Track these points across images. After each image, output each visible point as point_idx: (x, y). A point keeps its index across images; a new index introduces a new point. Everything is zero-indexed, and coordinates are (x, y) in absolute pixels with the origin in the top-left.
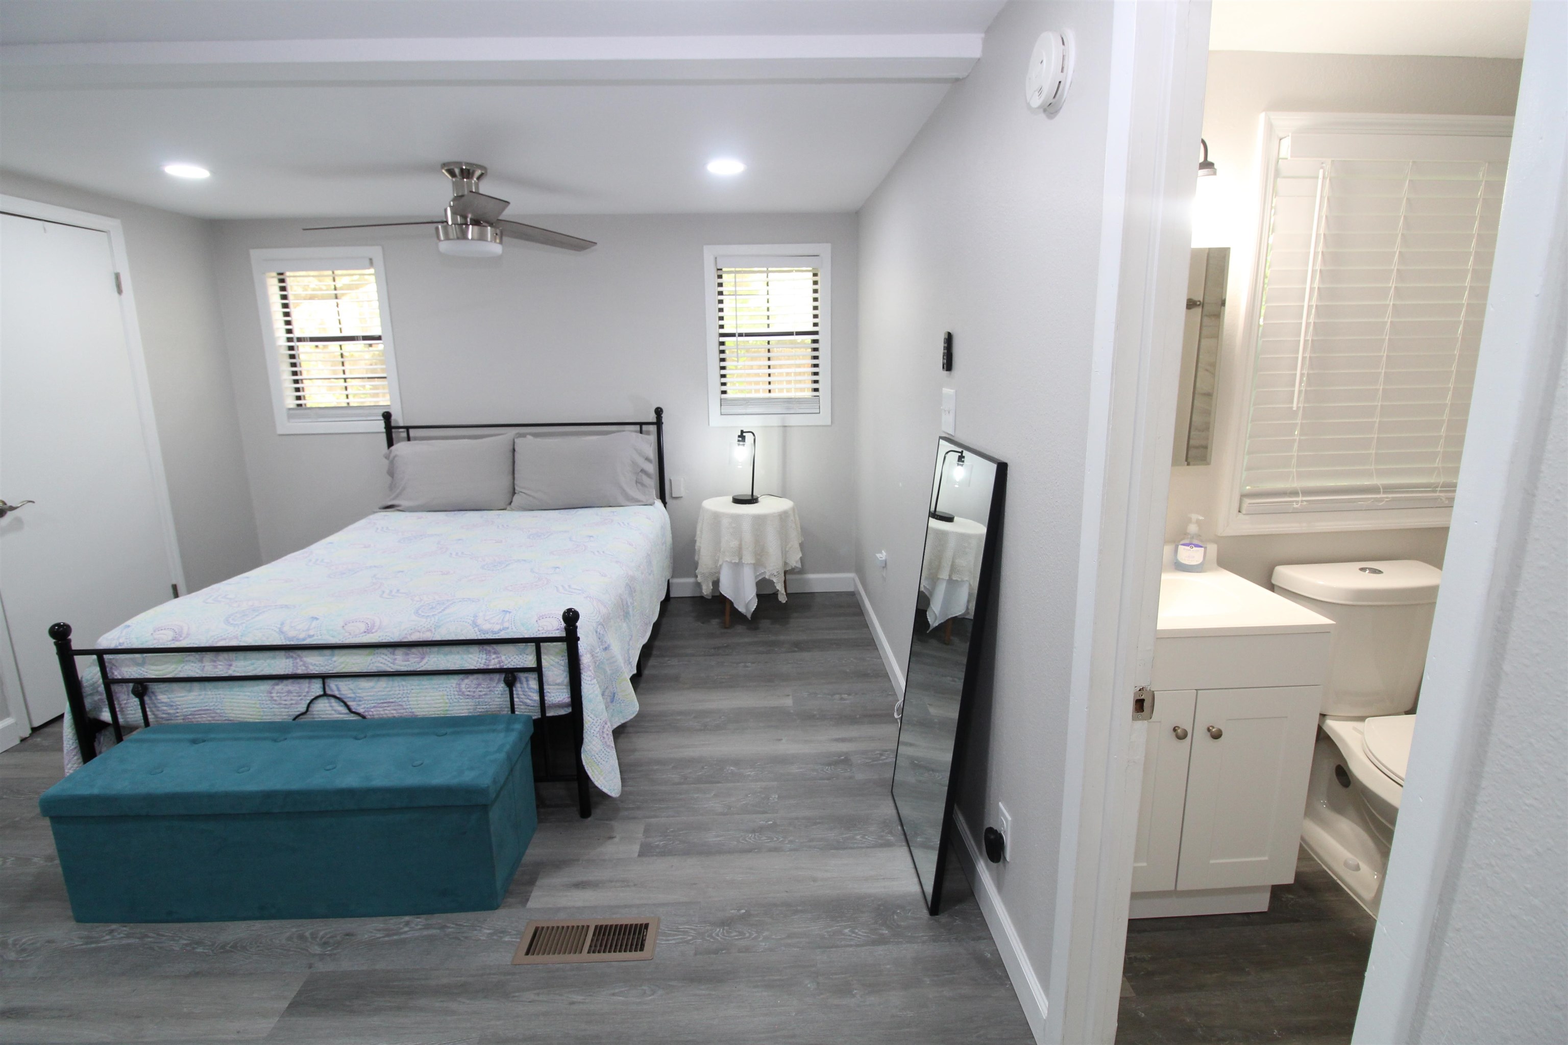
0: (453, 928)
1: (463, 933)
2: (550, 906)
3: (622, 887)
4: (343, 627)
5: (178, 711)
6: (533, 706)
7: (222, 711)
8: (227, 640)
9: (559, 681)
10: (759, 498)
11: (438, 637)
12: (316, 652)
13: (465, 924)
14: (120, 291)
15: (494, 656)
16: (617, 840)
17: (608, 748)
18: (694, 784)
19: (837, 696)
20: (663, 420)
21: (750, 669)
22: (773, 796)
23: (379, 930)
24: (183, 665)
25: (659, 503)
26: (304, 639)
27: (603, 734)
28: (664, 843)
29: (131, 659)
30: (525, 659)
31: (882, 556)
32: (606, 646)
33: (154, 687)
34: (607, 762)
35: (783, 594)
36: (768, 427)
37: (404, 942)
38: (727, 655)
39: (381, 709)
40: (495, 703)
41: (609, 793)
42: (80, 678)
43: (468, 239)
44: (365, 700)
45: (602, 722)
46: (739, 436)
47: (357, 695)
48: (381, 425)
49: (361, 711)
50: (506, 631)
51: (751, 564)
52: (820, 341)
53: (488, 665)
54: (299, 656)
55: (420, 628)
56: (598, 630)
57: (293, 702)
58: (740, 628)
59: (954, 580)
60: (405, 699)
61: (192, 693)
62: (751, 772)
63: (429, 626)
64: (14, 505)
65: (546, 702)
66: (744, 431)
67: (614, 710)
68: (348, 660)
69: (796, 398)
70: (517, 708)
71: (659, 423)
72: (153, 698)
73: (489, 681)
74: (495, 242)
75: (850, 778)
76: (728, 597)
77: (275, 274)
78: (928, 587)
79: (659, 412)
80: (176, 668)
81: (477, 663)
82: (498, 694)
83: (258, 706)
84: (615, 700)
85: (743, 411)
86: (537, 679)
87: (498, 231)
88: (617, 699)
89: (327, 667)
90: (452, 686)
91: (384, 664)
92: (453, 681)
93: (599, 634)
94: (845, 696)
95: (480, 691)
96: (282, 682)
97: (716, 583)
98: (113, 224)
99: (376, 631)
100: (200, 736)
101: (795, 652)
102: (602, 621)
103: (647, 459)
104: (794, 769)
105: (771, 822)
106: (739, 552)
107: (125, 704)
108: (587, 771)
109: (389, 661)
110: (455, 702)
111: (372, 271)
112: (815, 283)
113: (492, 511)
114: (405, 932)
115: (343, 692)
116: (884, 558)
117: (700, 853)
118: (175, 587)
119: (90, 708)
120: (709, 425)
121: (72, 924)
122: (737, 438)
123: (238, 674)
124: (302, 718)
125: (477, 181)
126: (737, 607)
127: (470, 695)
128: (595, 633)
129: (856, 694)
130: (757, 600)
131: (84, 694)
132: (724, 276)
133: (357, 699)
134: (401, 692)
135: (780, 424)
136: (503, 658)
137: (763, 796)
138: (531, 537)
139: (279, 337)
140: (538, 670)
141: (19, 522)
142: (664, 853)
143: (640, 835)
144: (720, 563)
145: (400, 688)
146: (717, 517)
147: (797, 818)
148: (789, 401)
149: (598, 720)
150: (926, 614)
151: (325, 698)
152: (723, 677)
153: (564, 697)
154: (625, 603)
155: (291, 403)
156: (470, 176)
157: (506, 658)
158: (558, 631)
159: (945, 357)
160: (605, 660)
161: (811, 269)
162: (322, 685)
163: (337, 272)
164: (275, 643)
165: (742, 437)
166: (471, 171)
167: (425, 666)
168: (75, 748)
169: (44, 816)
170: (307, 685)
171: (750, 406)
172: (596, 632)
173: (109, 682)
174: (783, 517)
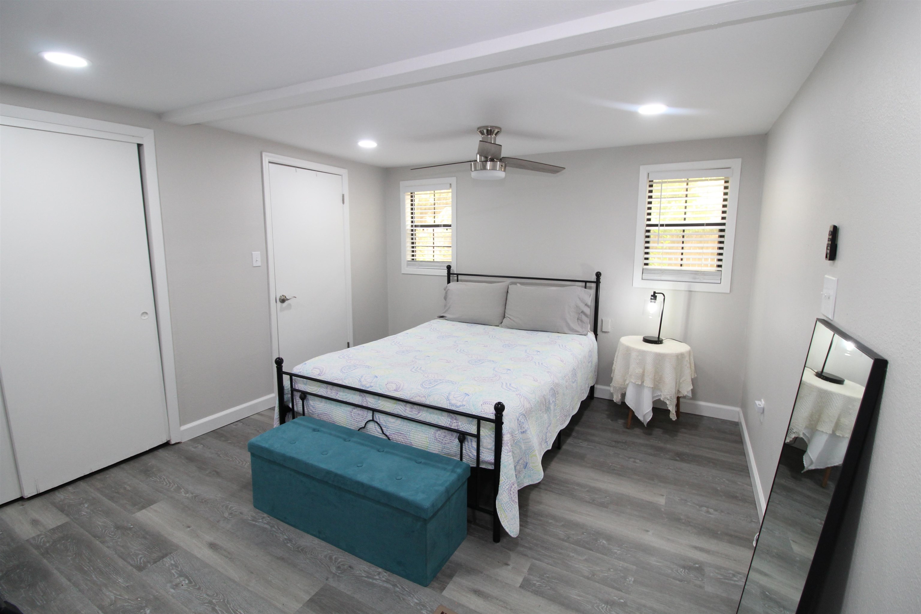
0: (399, 588)
1: (403, 595)
2: (455, 600)
3: (502, 607)
4: (386, 385)
5: (316, 411)
6: (473, 459)
7: (332, 416)
8: (338, 380)
9: (489, 447)
10: (663, 341)
11: (428, 402)
12: (372, 396)
13: (406, 589)
14: (343, 203)
15: (455, 421)
16: (509, 567)
17: (512, 502)
18: (573, 544)
19: (704, 509)
20: (601, 280)
21: (637, 464)
22: (630, 578)
23: (365, 571)
24: (320, 388)
25: (591, 335)
26: (368, 388)
27: (510, 492)
28: (540, 585)
29: (302, 380)
30: (471, 428)
31: (761, 403)
32: (524, 430)
33: (309, 397)
34: (511, 511)
35: (674, 414)
36: (676, 290)
37: (372, 585)
38: (623, 449)
39: (397, 436)
40: (453, 450)
41: (509, 533)
42: (284, 385)
43: (497, 170)
44: (390, 429)
45: (511, 483)
46: (652, 296)
47: (388, 425)
48: (445, 272)
49: (388, 434)
50: (463, 407)
51: (650, 387)
52: (726, 231)
53: (451, 426)
54: (365, 396)
55: (421, 394)
56: (520, 419)
57: (360, 420)
58: (637, 431)
59: (838, 436)
60: (408, 434)
61: (322, 404)
62: (618, 550)
63: (425, 394)
64: (288, 298)
65: (480, 458)
66: (656, 292)
67: (525, 474)
68: (385, 404)
69: (702, 271)
70: (465, 457)
71: (598, 282)
72: (308, 402)
73: (450, 436)
74: (501, 171)
75: (700, 587)
76: (630, 407)
77: (409, 193)
78: (807, 435)
79: (598, 275)
80: (317, 389)
81: (446, 423)
82: (455, 445)
83: (346, 418)
84: (527, 468)
85: (659, 278)
86: (476, 442)
87: (503, 165)
88: (529, 467)
89: (375, 405)
90: (431, 433)
91: (401, 411)
92: (432, 430)
93: (520, 421)
94: (711, 511)
95: (446, 440)
96: (356, 408)
97: (624, 395)
98: (344, 172)
99: (400, 391)
100: (318, 427)
101: (676, 460)
102: (524, 412)
103: (586, 305)
104: (653, 561)
105: (623, 601)
106: (642, 377)
107: (298, 402)
108: (498, 512)
109: (403, 410)
110: (432, 443)
111: (450, 190)
112: (726, 188)
113: (492, 326)
114: (376, 579)
115: (381, 421)
116: (762, 406)
117: (562, 604)
118: (348, 343)
119: (286, 400)
120: (632, 286)
121: (251, 507)
122: (650, 297)
123: (340, 399)
124: (362, 430)
125: (495, 136)
126: (637, 415)
127: (440, 441)
128: (516, 420)
129: (722, 512)
130: (652, 414)
131: (285, 393)
132: (654, 185)
133: (387, 427)
134: (407, 429)
135: (686, 289)
136: (460, 423)
137: (622, 575)
138: (504, 346)
139: (408, 225)
140: (478, 436)
141: (290, 305)
142: (538, 593)
143: (526, 570)
144: (627, 382)
145: (406, 426)
146: (628, 350)
147: (645, 606)
148: (696, 273)
149: (508, 481)
150: (803, 458)
151: (373, 422)
152: (615, 465)
153: (491, 458)
154: (547, 401)
155: (409, 258)
156: (492, 134)
157: (461, 424)
158: (492, 415)
159: (829, 248)
160: (521, 440)
161: (723, 178)
162: (372, 414)
163: (436, 192)
164: (356, 387)
165: (654, 296)
166: (492, 131)
167: (419, 417)
168: (278, 418)
169: (249, 451)
170: (366, 412)
171: (664, 275)
172: (518, 420)
173: (293, 390)
174: (680, 357)
